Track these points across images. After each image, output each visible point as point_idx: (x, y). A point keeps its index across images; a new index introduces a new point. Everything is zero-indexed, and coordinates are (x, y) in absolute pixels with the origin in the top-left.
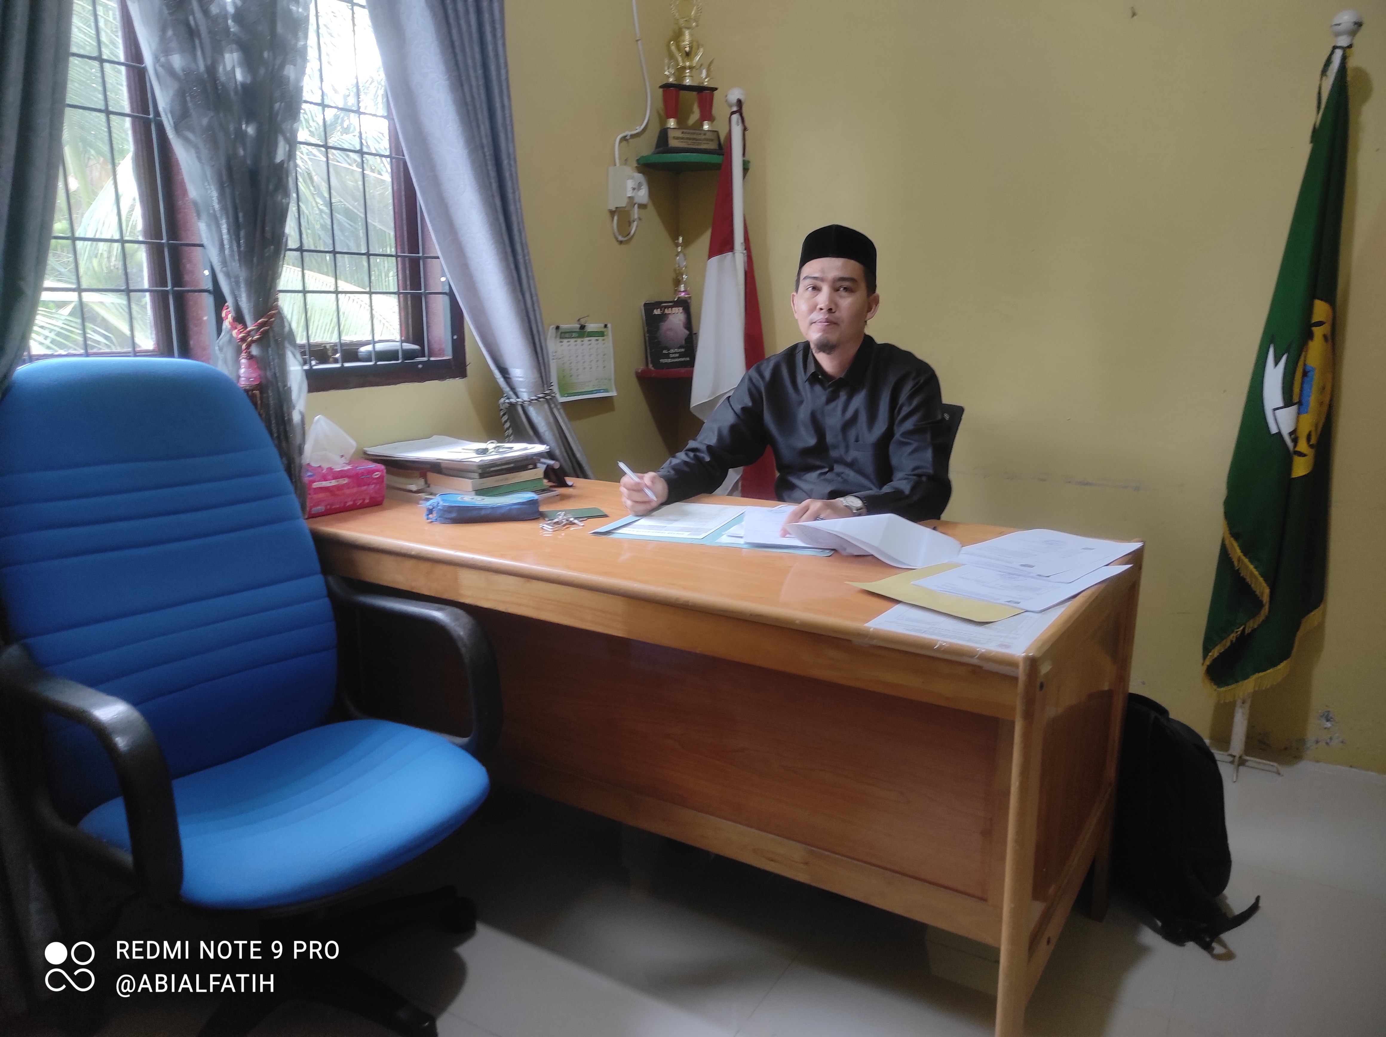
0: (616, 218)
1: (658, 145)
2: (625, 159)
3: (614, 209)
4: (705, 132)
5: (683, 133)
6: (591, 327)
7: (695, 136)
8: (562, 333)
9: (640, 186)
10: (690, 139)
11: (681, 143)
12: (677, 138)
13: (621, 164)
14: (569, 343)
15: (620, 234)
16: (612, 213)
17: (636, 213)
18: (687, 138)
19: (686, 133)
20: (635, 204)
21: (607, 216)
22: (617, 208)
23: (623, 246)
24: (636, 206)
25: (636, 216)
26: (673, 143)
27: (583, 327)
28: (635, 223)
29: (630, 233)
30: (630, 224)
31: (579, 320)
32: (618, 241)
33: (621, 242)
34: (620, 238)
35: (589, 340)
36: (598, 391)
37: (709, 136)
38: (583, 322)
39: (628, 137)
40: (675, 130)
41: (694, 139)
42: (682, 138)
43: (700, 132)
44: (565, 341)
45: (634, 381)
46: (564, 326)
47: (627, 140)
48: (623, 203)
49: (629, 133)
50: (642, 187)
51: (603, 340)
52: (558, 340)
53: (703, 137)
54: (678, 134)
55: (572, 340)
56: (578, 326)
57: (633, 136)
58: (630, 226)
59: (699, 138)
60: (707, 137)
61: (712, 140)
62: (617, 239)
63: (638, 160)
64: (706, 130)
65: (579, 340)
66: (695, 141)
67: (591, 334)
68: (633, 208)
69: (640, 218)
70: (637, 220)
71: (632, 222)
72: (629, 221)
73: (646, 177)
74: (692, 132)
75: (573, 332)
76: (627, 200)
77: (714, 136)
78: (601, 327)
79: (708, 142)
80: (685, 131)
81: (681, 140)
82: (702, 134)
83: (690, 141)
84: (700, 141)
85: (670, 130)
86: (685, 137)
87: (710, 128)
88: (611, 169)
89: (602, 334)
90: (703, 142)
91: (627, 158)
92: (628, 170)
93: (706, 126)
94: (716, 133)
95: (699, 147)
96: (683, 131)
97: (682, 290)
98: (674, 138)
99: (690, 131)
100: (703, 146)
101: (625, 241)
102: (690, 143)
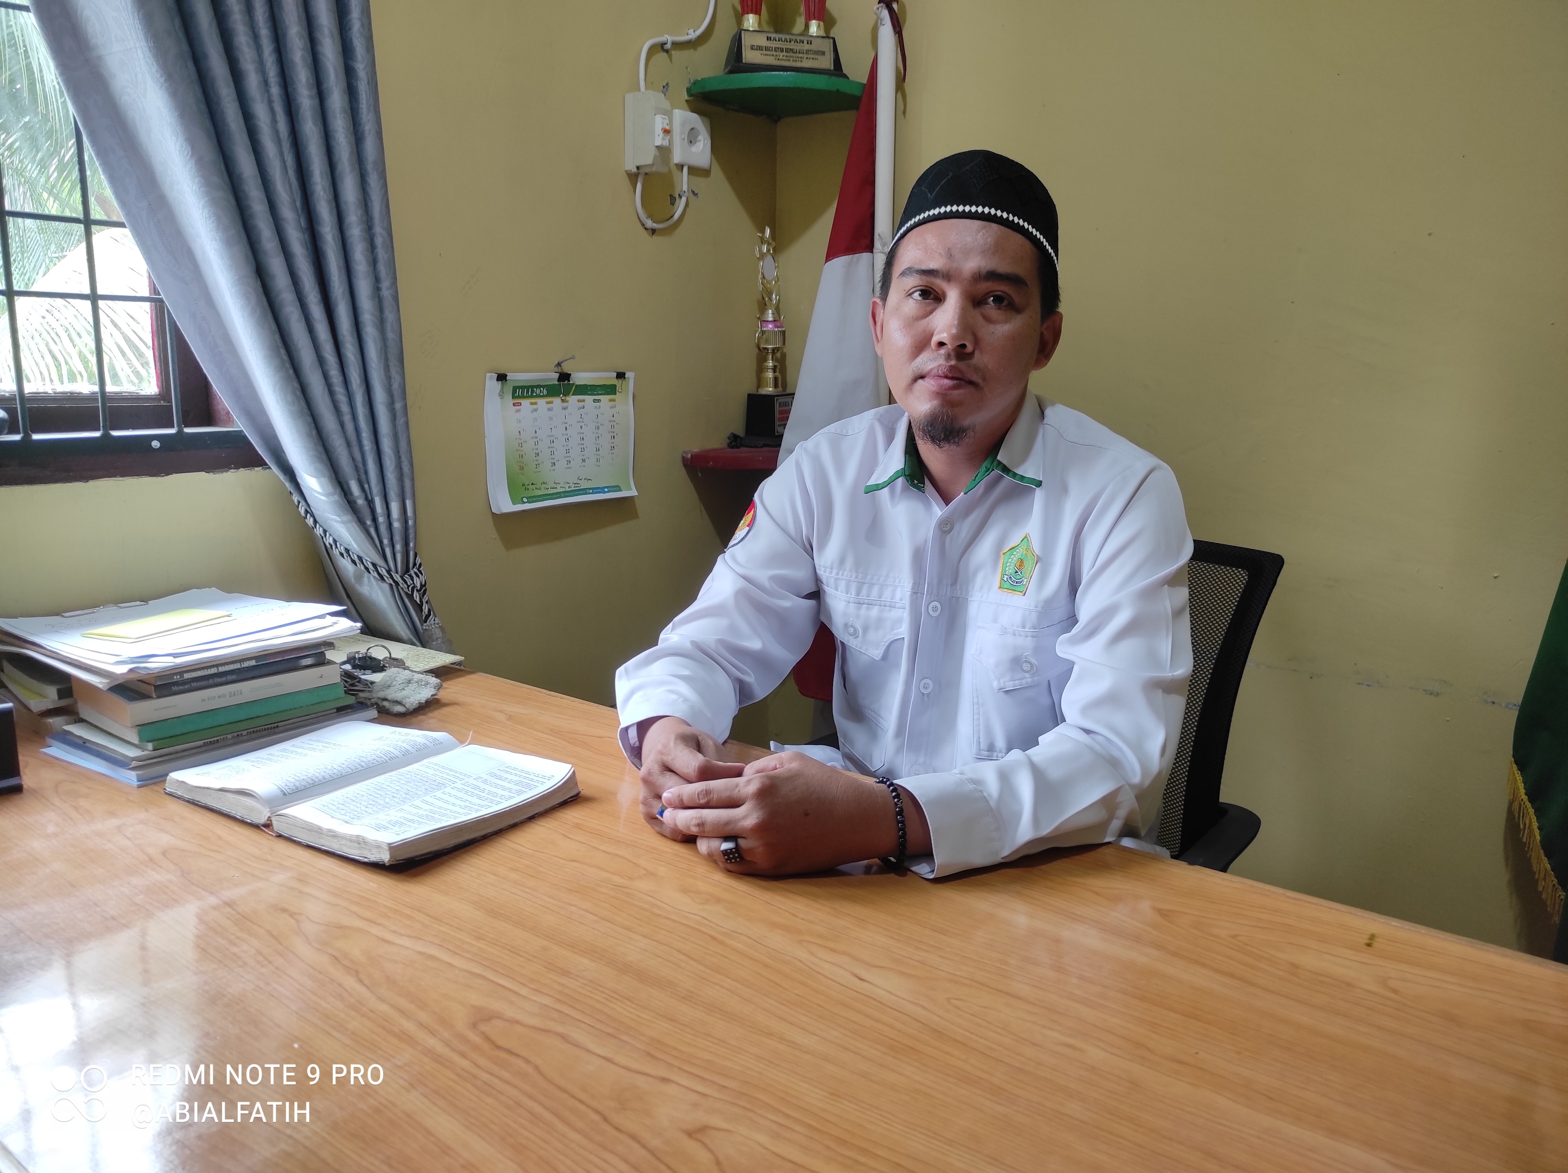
0: (639, 186)
1: (726, 62)
2: (661, 84)
4: (810, 39)
5: (769, 39)
6: (582, 377)
7: (793, 46)
8: (514, 387)
9: (693, 133)
10: (782, 50)
11: (764, 57)
12: (759, 48)
13: (647, 88)
14: (535, 407)
16: (633, 177)
17: (684, 181)
18: (776, 49)
19: (775, 39)
20: (681, 166)
23: (656, 238)
24: (685, 169)
25: (685, 188)
26: (749, 57)
27: (565, 377)
28: (684, 199)
29: (672, 216)
30: (673, 200)
31: (559, 365)
32: (646, 229)
33: (653, 231)
34: (649, 224)
35: (579, 401)
36: (600, 490)
37: (818, 45)
38: (567, 368)
39: (669, 46)
40: (754, 33)
41: (788, 50)
42: (767, 49)
43: (803, 38)
44: (525, 403)
46: (518, 376)
47: (667, 52)
49: (670, 38)
50: (698, 139)
51: (611, 400)
52: (509, 400)
53: (806, 47)
54: (762, 40)
55: (542, 402)
56: (558, 375)
57: (676, 44)
58: (673, 204)
59: (799, 48)
60: (815, 46)
61: (822, 53)
62: (643, 225)
63: (689, 91)
64: (815, 35)
65: (557, 401)
66: (792, 54)
67: (583, 390)
68: (680, 173)
69: (693, 192)
70: (686, 194)
71: (677, 196)
72: (671, 196)
73: (706, 120)
74: (785, 39)
75: (545, 386)
76: (654, 151)
77: (826, 46)
78: (607, 377)
79: (816, 57)
80: (772, 36)
81: (766, 52)
82: (805, 42)
83: (782, 54)
84: (801, 55)
85: (746, 33)
86: (774, 46)
87: (822, 33)
88: (629, 98)
89: (610, 389)
90: (805, 56)
91: (667, 84)
92: (658, 99)
93: (814, 28)
94: (831, 41)
95: (799, 64)
96: (769, 35)
97: (770, 319)
98: (752, 47)
99: (783, 37)
100: (807, 64)
101: (661, 230)
102: (781, 57)
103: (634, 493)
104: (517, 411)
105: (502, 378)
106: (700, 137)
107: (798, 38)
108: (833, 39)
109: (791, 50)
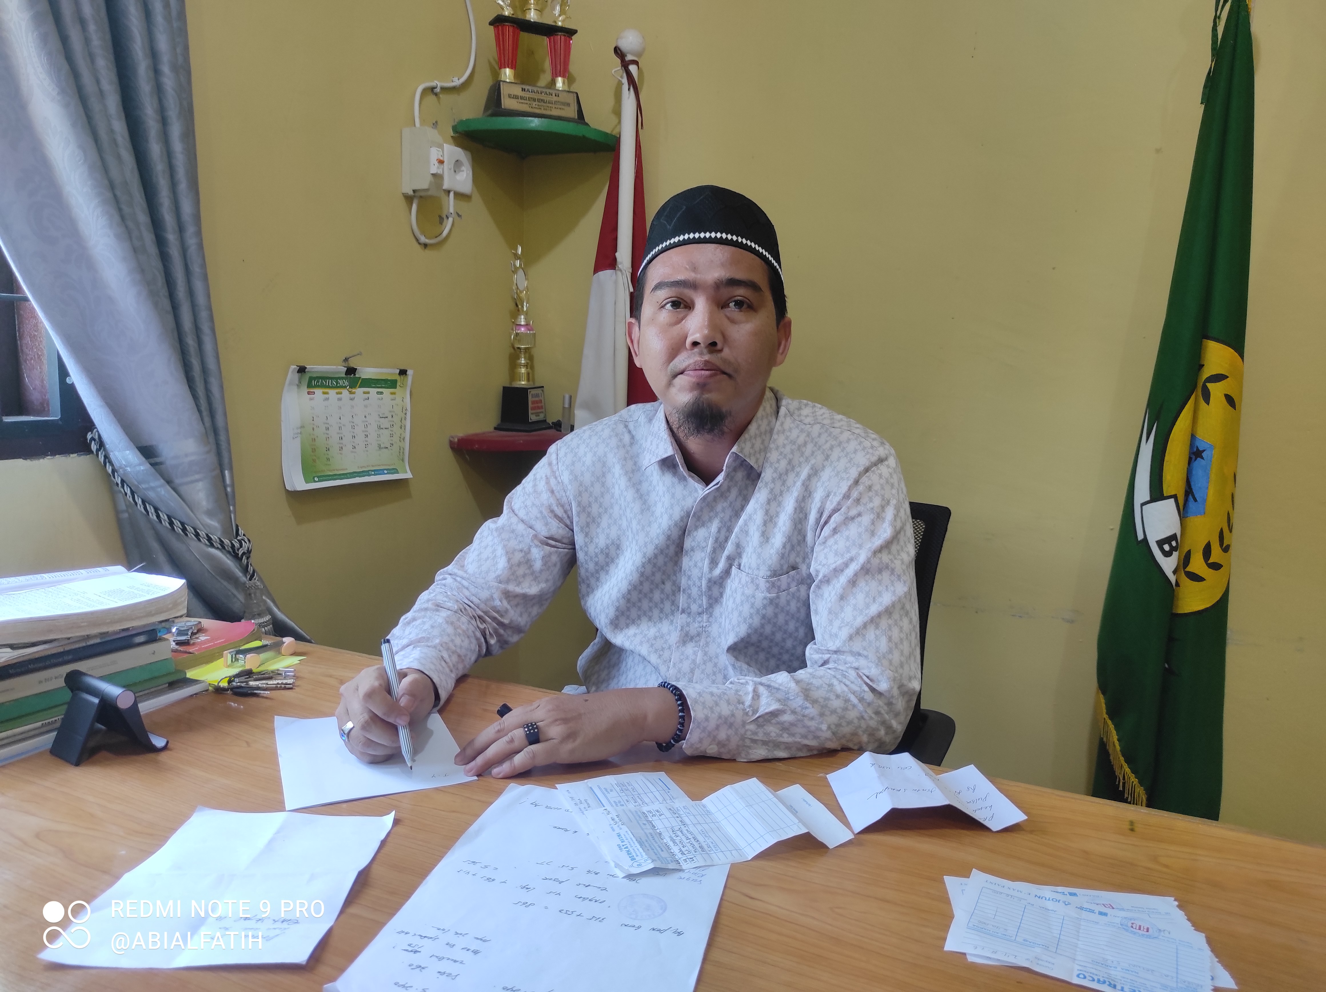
0: (414, 207)
1: (487, 108)
2: (434, 122)
3: (411, 193)
4: (557, 92)
5: (523, 90)
6: (366, 372)
7: (543, 97)
8: (311, 379)
9: (458, 164)
10: (534, 100)
11: (521, 105)
12: (516, 97)
13: (421, 124)
14: (327, 396)
15: (423, 233)
16: (409, 199)
17: (451, 204)
18: (529, 99)
19: (528, 90)
20: (449, 192)
21: (402, 203)
22: (414, 191)
23: (428, 252)
24: (452, 194)
25: (452, 210)
26: (508, 103)
27: (351, 371)
28: (451, 220)
29: (441, 233)
30: (441, 220)
31: (346, 360)
32: (419, 244)
33: (425, 246)
34: (423, 239)
35: (364, 393)
36: (377, 472)
37: (564, 97)
38: (353, 363)
39: (438, 90)
40: (511, 84)
41: (539, 100)
42: (522, 98)
43: (551, 91)
44: (318, 392)
45: (449, 454)
46: (315, 368)
47: (436, 94)
48: (423, 183)
49: (439, 84)
50: (462, 169)
51: (393, 393)
52: (305, 390)
53: (554, 99)
54: (517, 90)
55: (332, 392)
56: (346, 369)
57: (443, 89)
58: (441, 223)
59: (548, 99)
60: (561, 98)
61: (568, 105)
62: (417, 240)
63: (455, 129)
64: (560, 89)
65: (345, 392)
66: (542, 104)
67: (368, 383)
68: (447, 197)
69: (458, 214)
70: (453, 215)
71: (445, 217)
72: (440, 216)
73: (469, 154)
74: (537, 91)
75: (337, 379)
76: (430, 178)
77: (571, 99)
78: (391, 373)
79: (563, 107)
80: (527, 87)
81: (523, 101)
82: (554, 95)
83: (534, 103)
84: (550, 105)
85: (504, 83)
86: (528, 96)
87: (566, 88)
88: (406, 132)
89: (392, 384)
90: (554, 106)
91: (436, 122)
92: (432, 134)
93: (560, 83)
94: (575, 95)
95: (548, 113)
96: (524, 87)
97: (523, 323)
98: (510, 96)
99: (535, 89)
100: (555, 113)
101: (432, 245)
102: (534, 106)
103: (409, 475)
104: (311, 399)
105: (302, 370)
106: (463, 168)
107: (548, 91)
108: (577, 93)
109: (543, 101)
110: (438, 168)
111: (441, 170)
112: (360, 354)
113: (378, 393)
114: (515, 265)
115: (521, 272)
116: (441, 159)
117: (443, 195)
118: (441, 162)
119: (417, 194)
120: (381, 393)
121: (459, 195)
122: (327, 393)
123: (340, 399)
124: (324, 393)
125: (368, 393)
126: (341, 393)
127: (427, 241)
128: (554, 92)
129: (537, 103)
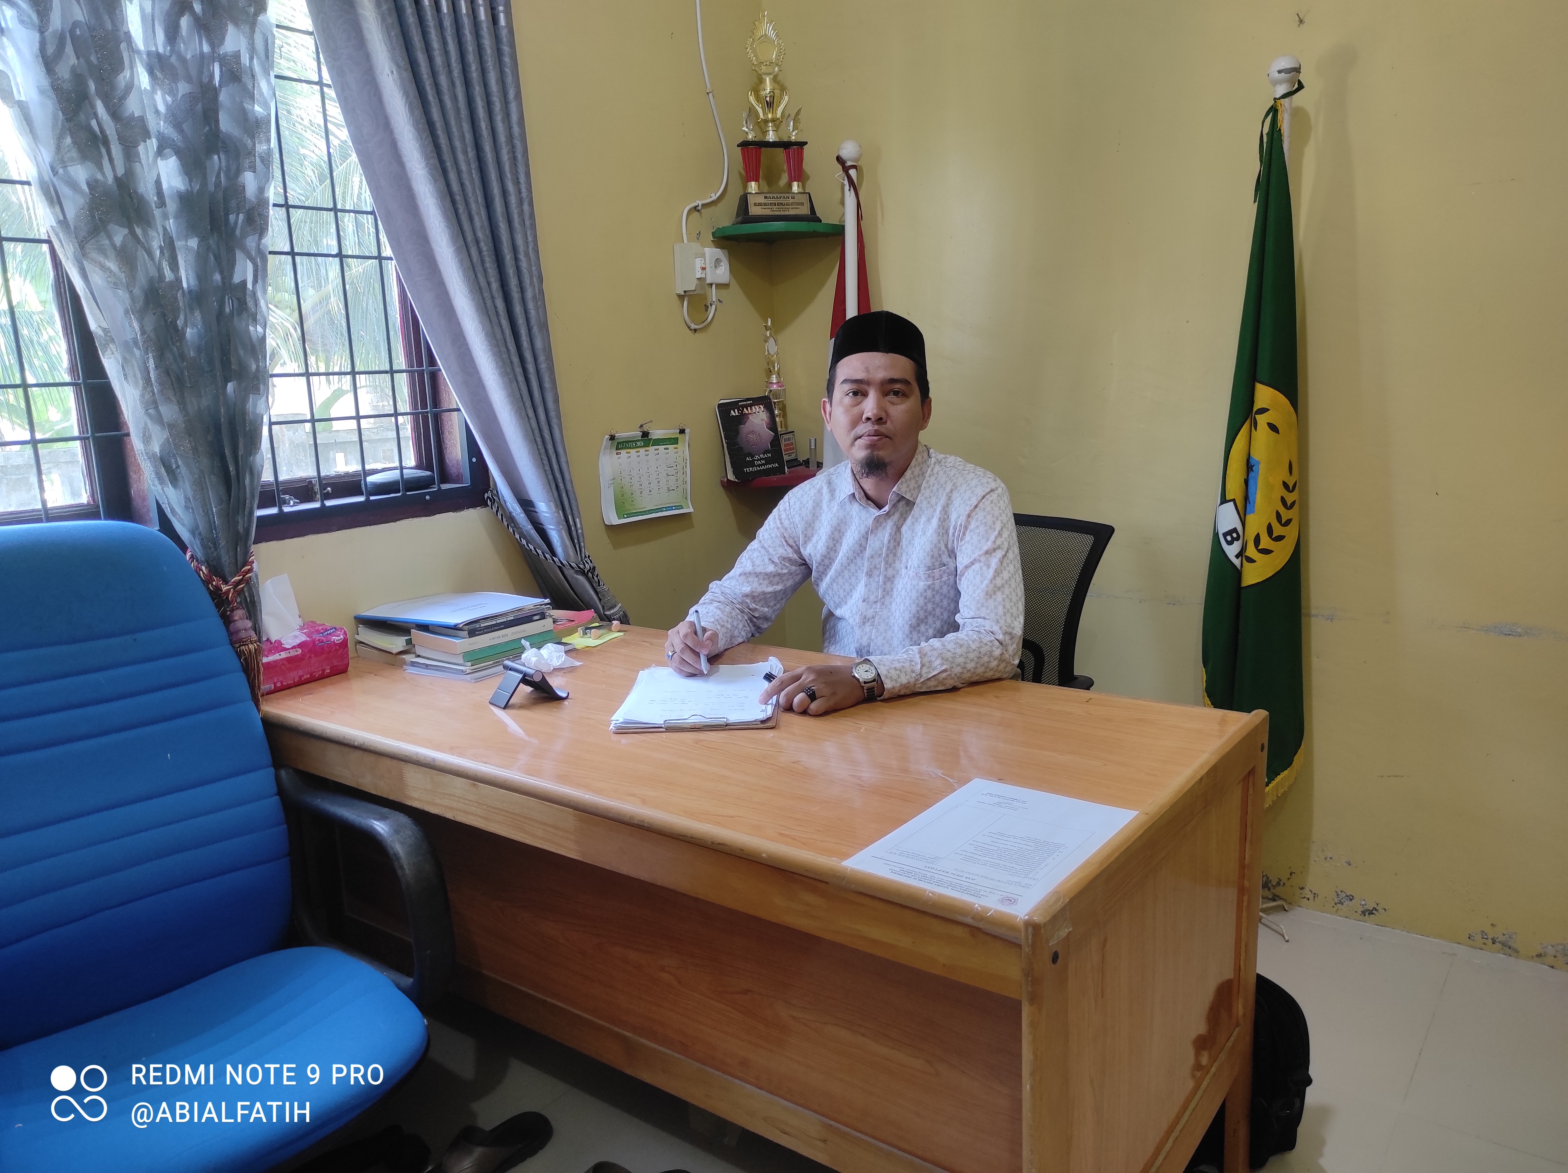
0: (686, 303)
1: (738, 215)
2: (697, 233)
4: (793, 195)
5: (766, 197)
6: (657, 433)
7: (781, 201)
9: (718, 262)
10: (775, 204)
11: (763, 210)
12: (760, 204)
13: (688, 241)
14: (629, 455)
15: (693, 322)
16: (681, 297)
17: (713, 294)
18: (770, 204)
19: (770, 197)
21: (677, 301)
22: (685, 292)
23: (697, 335)
24: (714, 286)
25: (714, 299)
26: (754, 211)
27: (645, 434)
28: (714, 306)
29: (707, 319)
30: (707, 308)
31: (641, 426)
32: (691, 330)
33: (695, 330)
34: (693, 326)
36: (667, 509)
37: (799, 198)
38: (645, 429)
40: (756, 195)
42: (765, 204)
43: (788, 195)
44: (623, 452)
45: (720, 493)
46: (621, 435)
47: (698, 211)
48: (691, 286)
49: (700, 203)
51: (676, 448)
52: (615, 452)
53: (791, 201)
54: (761, 199)
55: (633, 451)
56: (642, 433)
57: (705, 206)
58: (707, 311)
59: (787, 202)
60: (796, 200)
62: (689, 328)
63: (713, 234)
64: (796, 192)
65: (642, 450)
66: (781, 207)
67: (658, 442)
68: (710, 289)
69: (719, 300)
70: (715, 303)
71: (709, 305)
72: (705, 305)
73: (726, 251)
74: (777, 197)
75: (635, 441)
76: (695, 282)
77: (805, 199)
78: (673, 433)
79: (798, 207)
80: (768, 195)
81: (765, 207)
82: (790, 198)
83: (775, 207)
84: (788, 207)
85: (751, 195)
86: (769, 202)
87: (801, 190)
88: (677, 247)
89: (675, 441)
90: (791, 207)
91: (700, 232)
92: (696, 246)
93: (795, 187)
94: (808, 195)
95: (787, 213)
96: (766, 195)
97: (775, 381)
98: (755, 204)
99: (775, 195)
100: (792, 212)
101: (700, 329)
102: (775, 209)
103: (691, 510)
104: (619, 458)
105: (612, 438)
106: (722, 264)
107: (786, 195)
108: (809, 193)
109: (781, 204)
110: (702, 273)
111: (704, 274)
112: (651, 422)
113: (665, 449)
114: (766, 335)
115: (772, 340)
116: (704, 266)
117: (708, 288)
118: (704, 269)
119: (687, 294)
120: (667, 449)
121: (719, 286)
122: (629, 453)
123: (638, 456)
124: (627, 453)
125: (658, 449)
126: (639, 452)
127: (696, 327)
128: (790, 195)
129: (777, 207)
